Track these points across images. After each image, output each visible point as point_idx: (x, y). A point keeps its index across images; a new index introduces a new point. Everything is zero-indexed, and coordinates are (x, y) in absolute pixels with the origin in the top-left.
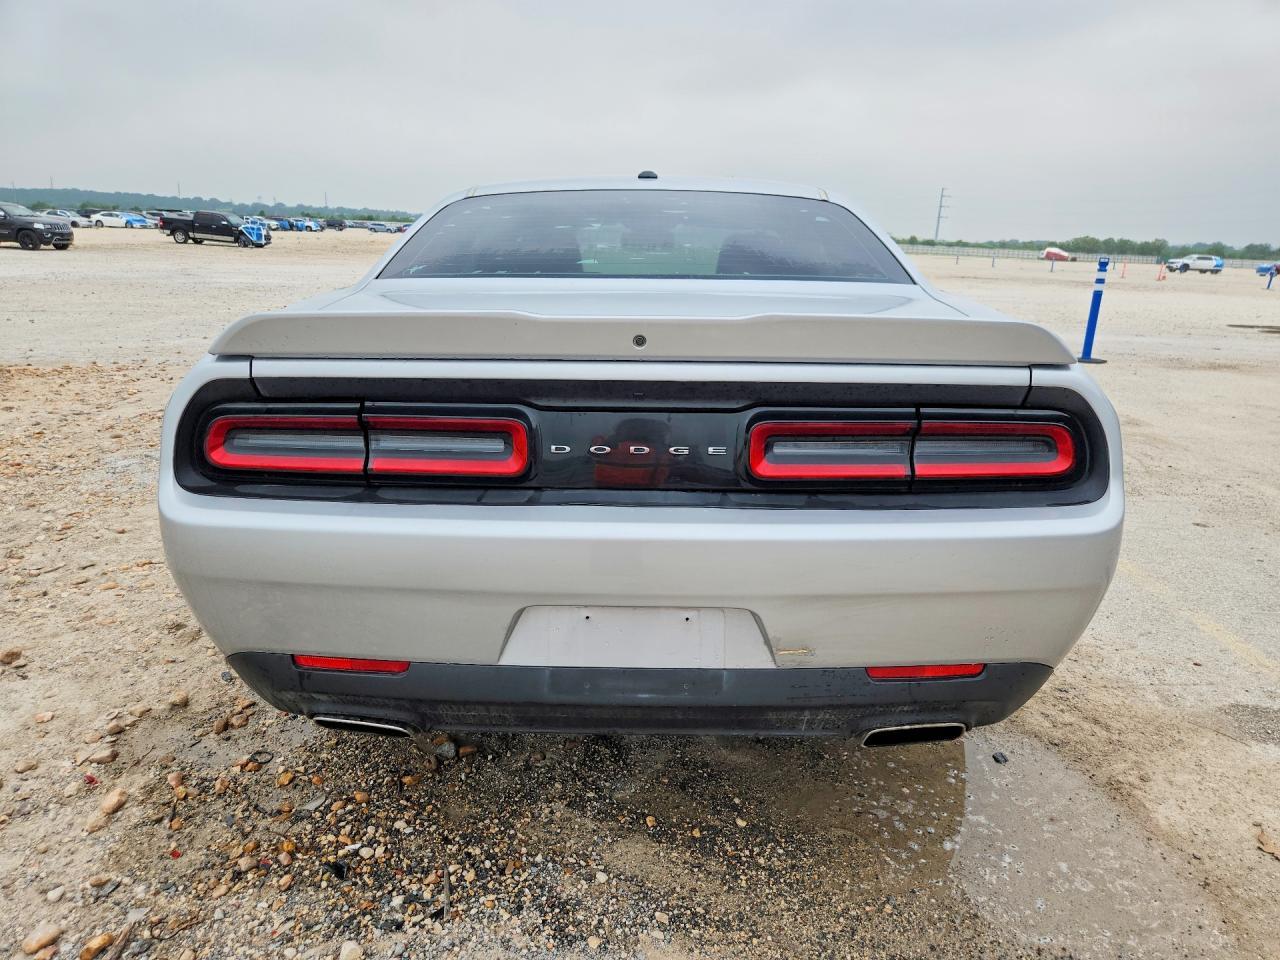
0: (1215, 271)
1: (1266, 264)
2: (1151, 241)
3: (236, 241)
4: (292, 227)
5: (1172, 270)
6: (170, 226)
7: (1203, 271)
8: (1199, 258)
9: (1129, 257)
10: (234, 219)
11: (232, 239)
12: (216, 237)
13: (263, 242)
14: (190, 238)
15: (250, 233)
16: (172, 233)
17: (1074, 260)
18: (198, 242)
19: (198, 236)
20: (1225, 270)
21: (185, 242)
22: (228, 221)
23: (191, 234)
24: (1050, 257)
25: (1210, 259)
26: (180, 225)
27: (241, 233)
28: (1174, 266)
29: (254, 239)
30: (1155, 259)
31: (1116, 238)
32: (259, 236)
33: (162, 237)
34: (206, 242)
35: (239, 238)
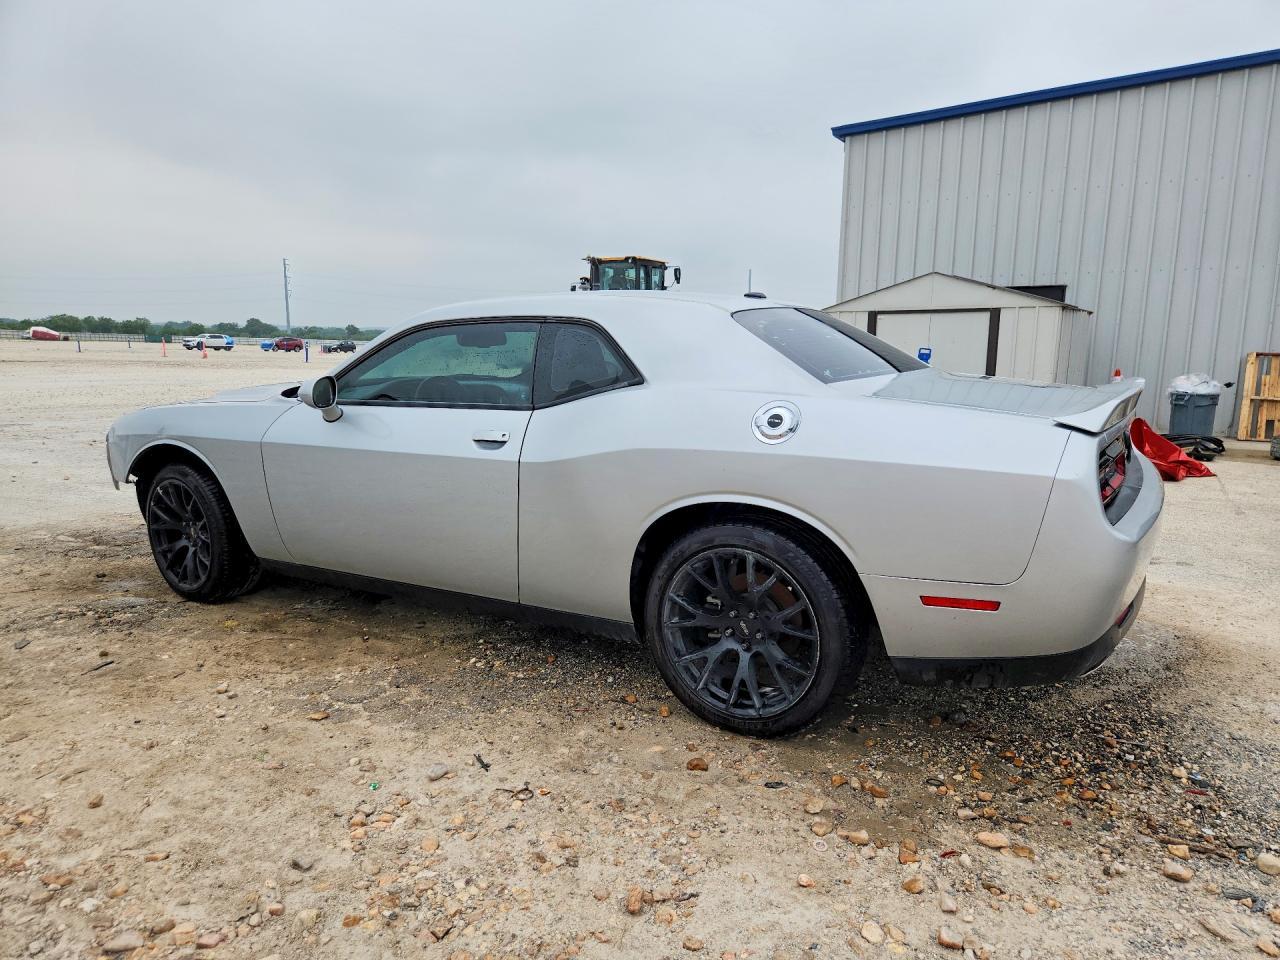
0: (228, 348)
1: (268, 341)
2: (133, 320)
5: (189, 348)
7: (217, 348)
8: (211, 337)
9: (115, 335)
17: (66, 339)
20: (235, 347)
24: (38, 336)
25: (222, 337)
28: (191, 344)
30: (142, 337)
31: (96, 316)
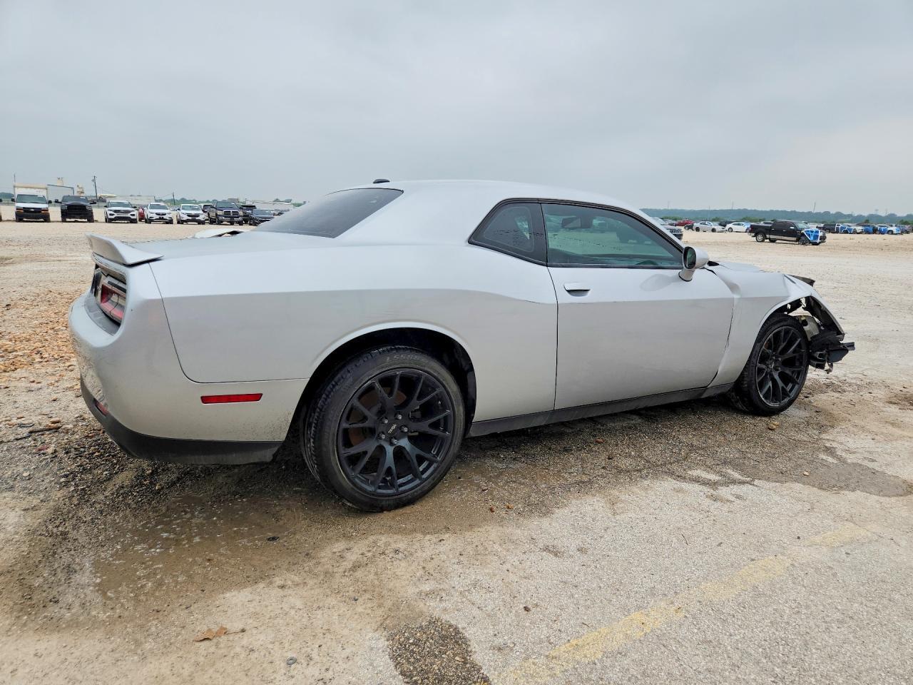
3: (797, 241)
4: (875, 231)
6: (755, 231)
10: (801, 225)
11: (794, 239)
12: (785, 238)
13: (818, 241)
14: (767, 239)
15: (809, 235)
16: (755, 236)
18: (773, 241)
19: (772, 237)
21: (763, 241)
22: (795, 227)
23: (768, 236)
26: (761, 229)
27: (803, 235)
29: (811, 239)
32: (816, 237)
33: (749, 238)
34: (778, 241)
35: (799, 237)
